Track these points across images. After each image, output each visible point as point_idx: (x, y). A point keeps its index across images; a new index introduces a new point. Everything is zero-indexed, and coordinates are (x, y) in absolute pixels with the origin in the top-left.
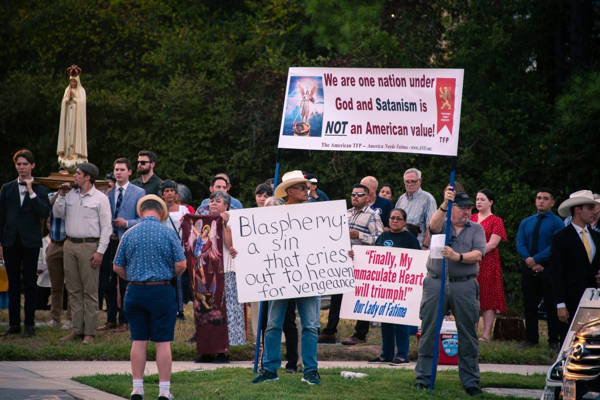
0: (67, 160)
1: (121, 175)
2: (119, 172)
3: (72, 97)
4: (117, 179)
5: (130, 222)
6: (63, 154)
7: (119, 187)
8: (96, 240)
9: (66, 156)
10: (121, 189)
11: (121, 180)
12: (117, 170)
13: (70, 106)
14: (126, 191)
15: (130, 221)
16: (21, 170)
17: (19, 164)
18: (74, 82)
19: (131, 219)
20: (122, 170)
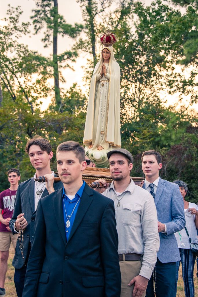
0: (96, 150)
1: (150, 169)
2: (148, 165)
3: (105, 71)
4: (146, 174)
5: (169, 226)
6: (90, 144)
7: (149, 183)
8: (139, 257)
9: (94, 146)
10: (152, 186)
11: (150, 174)
12: (145, 162)
13: (101, 83)
14: (158, 187)
15: (168, 224)
16: (35, 162)
17: (33, 155)
18: (107, 53)
19: (168, 222)
20: (151, 162)
